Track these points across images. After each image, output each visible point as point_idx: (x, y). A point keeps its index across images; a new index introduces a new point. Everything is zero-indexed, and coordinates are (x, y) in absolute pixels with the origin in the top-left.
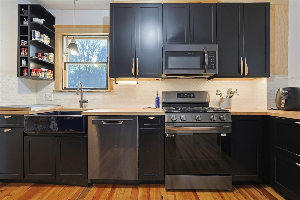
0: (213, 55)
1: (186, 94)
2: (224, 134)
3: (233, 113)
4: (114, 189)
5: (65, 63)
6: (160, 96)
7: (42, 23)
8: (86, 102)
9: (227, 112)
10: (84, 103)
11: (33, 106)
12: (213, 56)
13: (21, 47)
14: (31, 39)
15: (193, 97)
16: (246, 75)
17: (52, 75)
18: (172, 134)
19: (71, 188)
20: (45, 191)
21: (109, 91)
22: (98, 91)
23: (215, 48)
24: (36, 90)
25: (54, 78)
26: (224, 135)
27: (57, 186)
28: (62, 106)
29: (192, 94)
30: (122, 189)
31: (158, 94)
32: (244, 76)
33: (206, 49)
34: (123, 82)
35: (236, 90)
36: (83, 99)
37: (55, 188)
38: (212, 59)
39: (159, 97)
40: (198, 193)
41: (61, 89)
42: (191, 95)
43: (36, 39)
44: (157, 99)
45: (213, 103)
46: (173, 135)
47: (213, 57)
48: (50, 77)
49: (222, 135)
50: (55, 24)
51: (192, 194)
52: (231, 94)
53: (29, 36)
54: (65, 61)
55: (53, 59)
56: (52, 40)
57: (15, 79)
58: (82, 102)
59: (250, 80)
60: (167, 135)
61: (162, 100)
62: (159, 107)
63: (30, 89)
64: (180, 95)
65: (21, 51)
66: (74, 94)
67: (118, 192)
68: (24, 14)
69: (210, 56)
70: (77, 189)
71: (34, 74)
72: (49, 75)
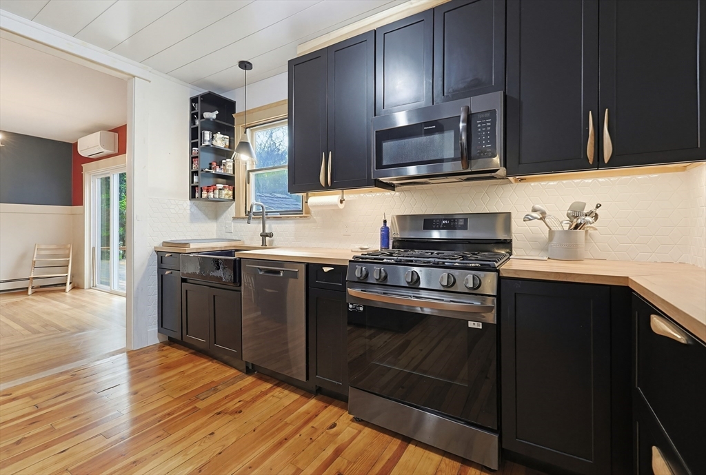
0: (489, 122)
1: (445, 220)
2: (476, 323)
3: (508, 273)
4: (275, 387)
5: (249, 171)
7: (214, 117)
8: (271, 235)
10: (267, 238)
11: (194, 241)
12: (488, 124)
13: (192, 158)
14: (201, 144)
15: (465, 227)
16: (606, 161)
17: (231, 192)
18: (359, 306)
19: (226, 368)
20: (198, 363)
21: (305, 217)
22: (289, 217)
24: (216, 216)
25: (234, 198)
26: (476, 327)
27: (215, 361)
28: (244, 242)
29: (461, 220)
30: (286, 392)
31: (385, 222)
33: (466, 110)
34: (317, 200)
35: (597, 207)
36: (267, 231)
37: (210, 363)
38: (486, 131)
39: (388, 228)
41: (244, 215)
42: (458, 222)
43: (207, 143)
44: (383, 231)
46: (361, 309)
47: (489, 126)
48: (227, 197)
49: (471, 324)
50: (234, 112)
51: (397, 442)
53: (199, 140)
54: (248, 169)
55: (232, 168)
56: (232, 138)
57: (187, 203)
58: (264, 235)
59: (677, 170)
60: (350, 306)
61: (393, 232)
63: (207, 215)
64: (430, 222)
65: (192, 163)
66: (257, 221)
67: (277, 394)
68: (195, 110)
69: (479, 125)
70: (233, 371)
71: (205, 194)
72: (227, 193)
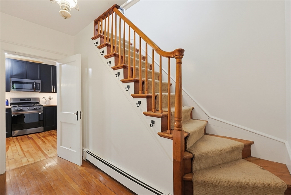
0: (38, 84)
1: (26, 99)
6: (9, 100)
9: (42, 105)
15: (31, 100)
23: (40, 81)
31: (7, 99)
32: (53, 92)
33: (35, 82)
38: (38, 86)
40: (29, 135)
42: (29, 99)
44: (7, 101)
45: (42, 102)
46: (16, 115)
49: (39, 113)
51: (26, 136)
52: (50, 99)
60: (13, 116)
61: (11, 101)
62: (8, 105)
64: (22, 99)
